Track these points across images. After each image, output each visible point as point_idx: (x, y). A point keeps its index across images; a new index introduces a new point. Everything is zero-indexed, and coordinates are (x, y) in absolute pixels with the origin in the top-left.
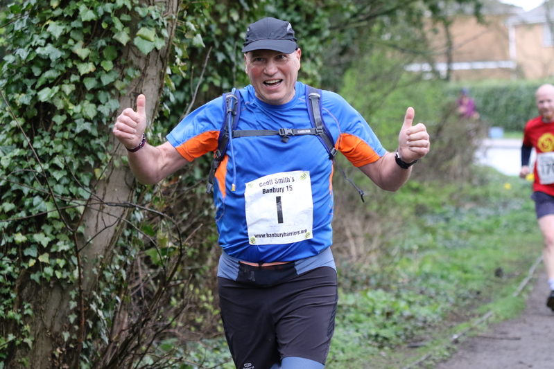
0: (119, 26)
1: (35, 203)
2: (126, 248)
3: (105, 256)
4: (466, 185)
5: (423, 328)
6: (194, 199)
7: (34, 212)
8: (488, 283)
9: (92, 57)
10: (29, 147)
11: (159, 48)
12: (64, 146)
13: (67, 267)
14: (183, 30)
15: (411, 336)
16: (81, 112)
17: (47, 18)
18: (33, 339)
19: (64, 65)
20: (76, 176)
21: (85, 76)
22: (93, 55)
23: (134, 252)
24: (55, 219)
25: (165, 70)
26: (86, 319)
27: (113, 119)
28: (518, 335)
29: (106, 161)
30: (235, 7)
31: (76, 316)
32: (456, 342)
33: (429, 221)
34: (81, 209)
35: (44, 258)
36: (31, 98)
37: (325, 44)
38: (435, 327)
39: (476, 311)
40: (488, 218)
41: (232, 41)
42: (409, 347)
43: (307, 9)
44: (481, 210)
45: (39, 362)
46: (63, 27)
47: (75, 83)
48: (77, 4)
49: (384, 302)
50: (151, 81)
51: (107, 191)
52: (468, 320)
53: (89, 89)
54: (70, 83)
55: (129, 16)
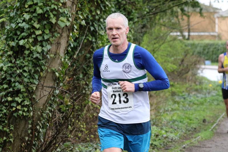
0: (52, 16)
1: (16, 85)
2: (52, 105)
3: (43, 107)
4: (193, 84)
5: (171, 142)
6: (79, 86)
7: (16, 89)
8: (200, 125)
9: (41, 28)
10: (14, 63)
11: (68, 25)
12: (29, 63)
13: (28, 111)
14: (77, 18)
15: (166, 145)
16: (36, 50)
17: (23, 12)
18: (14, 139)
19: (30, 31)
20: (33, 75)
21: (38, 35)
22: (41, 27)
23: (55, 106)
24: (24, 92)
25: (70, 34)
26: (35, 132)
27: (48, 53)
28: (210, 146)
29: (45, 69)
30: (99, 9)
31: (31, 131)
32: (184, 148)
33: (177, 99)
34: (34, 88)
35: (19, 107)
36: (16, 43)
37: (135, 24)
38: (176, 141)
39: (194, 136)
40: (202, 98)
41: (97, 22)
42: (165, 149)
43: (128, 10)
44: (199, 95)
45: (15, 149)
46: (30, 16)
47: (34, 38)
48: (36, 7)
49: (156, 131)
50: (64, 38)
51: (45, 81)
52: (190, 140)
53: (39, 41)
54: (32, 38)
55: (56, 12)
